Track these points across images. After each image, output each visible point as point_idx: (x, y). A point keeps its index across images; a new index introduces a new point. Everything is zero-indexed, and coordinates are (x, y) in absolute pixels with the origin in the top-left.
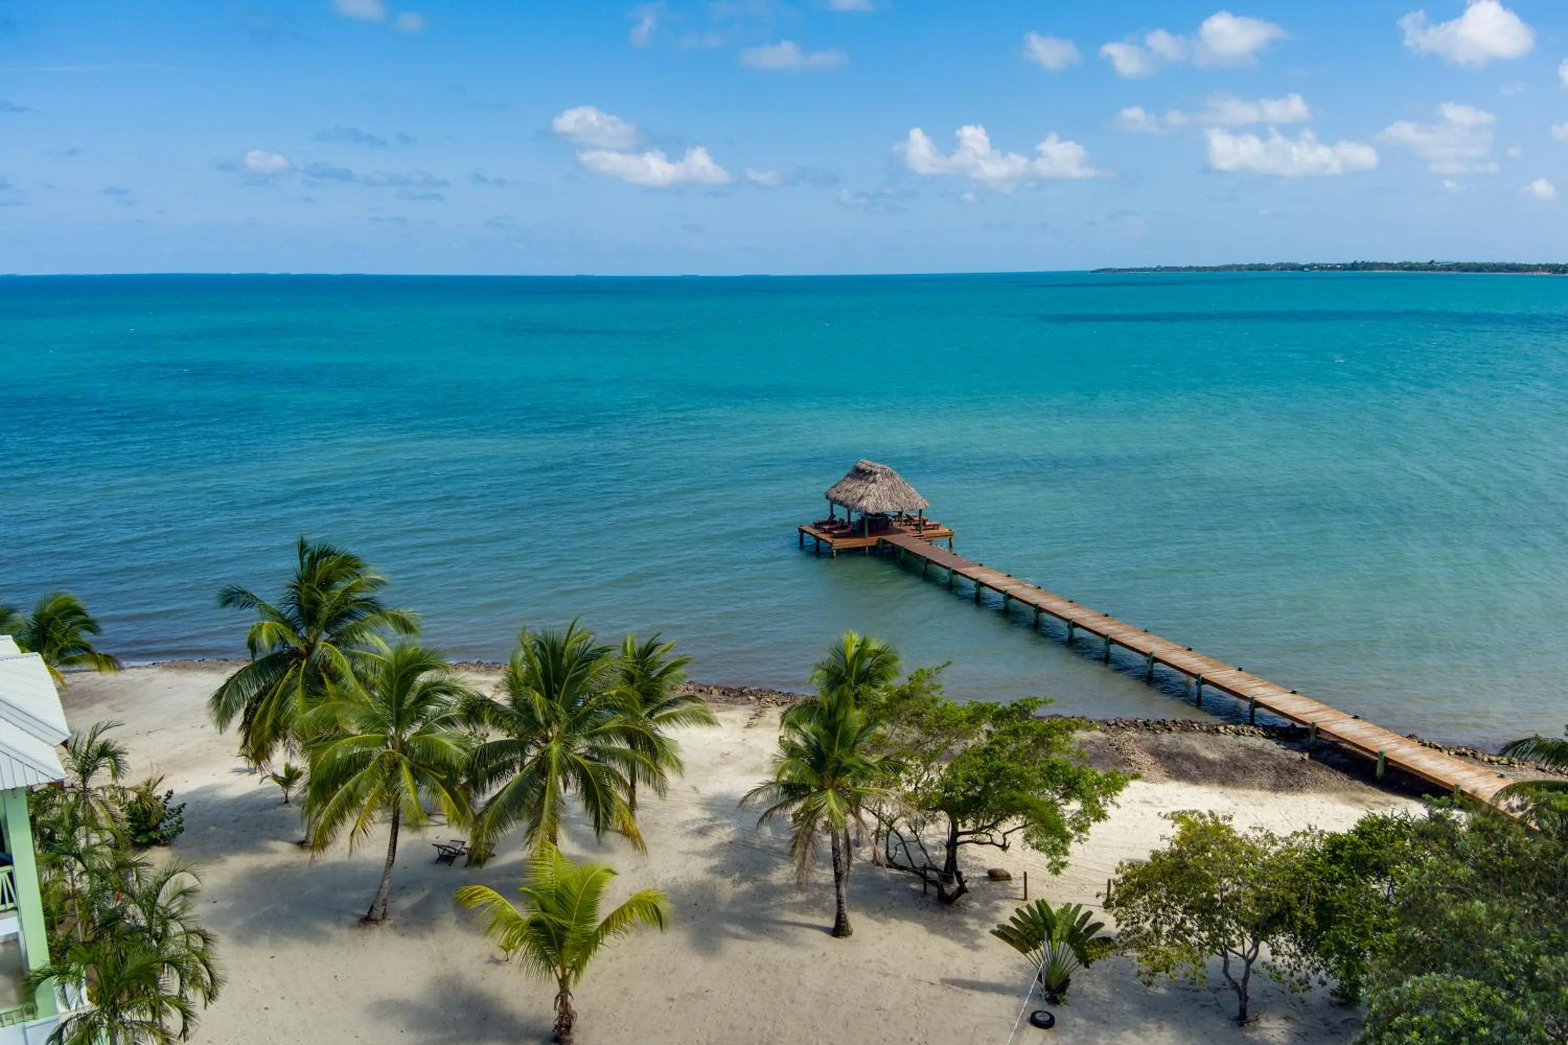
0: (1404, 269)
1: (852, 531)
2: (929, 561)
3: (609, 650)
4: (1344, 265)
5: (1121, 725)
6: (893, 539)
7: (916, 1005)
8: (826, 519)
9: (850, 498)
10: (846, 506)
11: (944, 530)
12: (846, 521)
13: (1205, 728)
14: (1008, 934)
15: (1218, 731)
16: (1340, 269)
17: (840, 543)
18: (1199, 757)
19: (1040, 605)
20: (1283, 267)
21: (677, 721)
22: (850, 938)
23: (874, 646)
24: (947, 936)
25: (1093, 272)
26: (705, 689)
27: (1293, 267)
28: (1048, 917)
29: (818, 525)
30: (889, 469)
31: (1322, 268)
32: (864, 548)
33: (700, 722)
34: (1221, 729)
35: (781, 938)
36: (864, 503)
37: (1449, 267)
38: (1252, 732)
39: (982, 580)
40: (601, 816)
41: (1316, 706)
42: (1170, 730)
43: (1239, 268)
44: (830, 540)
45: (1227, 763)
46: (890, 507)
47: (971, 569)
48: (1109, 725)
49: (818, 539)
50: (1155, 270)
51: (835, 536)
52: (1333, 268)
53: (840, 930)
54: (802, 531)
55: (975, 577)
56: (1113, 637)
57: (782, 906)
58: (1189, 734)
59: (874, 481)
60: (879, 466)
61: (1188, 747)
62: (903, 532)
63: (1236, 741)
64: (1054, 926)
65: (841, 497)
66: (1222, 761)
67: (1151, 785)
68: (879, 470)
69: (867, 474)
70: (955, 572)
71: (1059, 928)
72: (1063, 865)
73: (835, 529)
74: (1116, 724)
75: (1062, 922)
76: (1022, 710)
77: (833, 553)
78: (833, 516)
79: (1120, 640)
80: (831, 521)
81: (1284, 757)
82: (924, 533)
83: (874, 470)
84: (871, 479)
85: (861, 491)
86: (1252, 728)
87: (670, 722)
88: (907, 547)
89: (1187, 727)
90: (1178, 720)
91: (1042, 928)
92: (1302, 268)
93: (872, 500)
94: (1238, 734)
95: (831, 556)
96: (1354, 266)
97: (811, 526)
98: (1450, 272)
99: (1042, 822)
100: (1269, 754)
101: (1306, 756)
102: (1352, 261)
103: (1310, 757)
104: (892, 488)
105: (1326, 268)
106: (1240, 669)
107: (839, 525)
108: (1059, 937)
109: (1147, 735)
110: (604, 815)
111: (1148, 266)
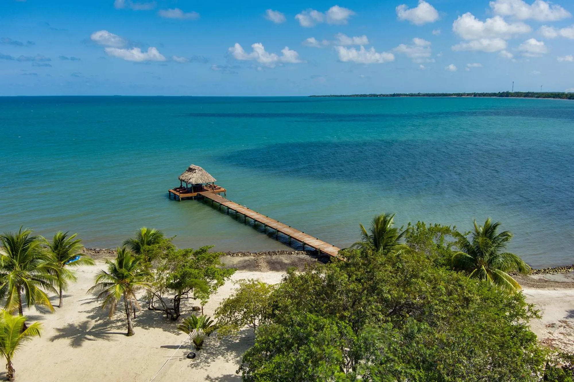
0: (410, 96)
1: (187, 191)
2: (213, 201)
3: (35, 238)
4: (391, 95)
5: (261, 254)
6: (203, 193)
7: (148, 356)
8: (179, 187)
9: (186, 179)
10: (185, 182)
11: (222, 189)
12: (186, 187)
13: (288, 253)
14: (182, 328)
15: (292, 253)
16: (389, 96)
17: (182, 196)
18: (282, 262)
19: (246, 215)
20: (371, 95)
21: (78, 264)
22: (133, 336)
23: (153, 232)
24: (169, 331)
25: (309, 97)
26: (111, 252)
27: (375, 95)
28: (195, 320)
29: (175, 190)
30: (201, 168)
31: (384, 96)
32: (192, 197)
33: (87, 264)
34: (293, 253)
35: (108, 338)
36: (191, 181)
37: (424, 95)
38: (302, 253)
39: (229, 207)
40: (30, 300)
41: (323, 243)
42: (276, 254)
43: (357, 96)
44: (178, 195)
45: (291, 264)
46: (201, 182)
47: (227, 203)
48: (257, 254)
49: (175, 194)
50: (329, 96)
51: (181, 193)
52: (387, 96)
53: (129, 334)
54: (170, 192)
55: (227, 206)
56: (266, 224)
57: (111, 327)
58: (282, 255)
59: (195, 172)
60: (197, 167)
61: (280, 259)
62: (207, 190)
63: (296, 256)
64: (197, 323)
65: (183, 178)
66: (289, 263)
67: (263, 273)
68: (197, 168)
69: (193, 170)
70: (221, 204)
71: (199, 324)
72: (206, 302)
73: (181, 190)
74: (259, 254)
75: (200, 322)
76: (203, 251)
77: (180, 199)
78: (181, 185)
79: (270, 225)
80: (181, 187)
81: (310, 260)
82: (215, 191)
83: (195, 168)
84: (194, 171)
85: (191, 176)
86: (302, 252)
87: (75, 265)
88: (206, 196)
89: (282, 253)
90: (280, 251)
91: (193, 325)
92: (377, 96)
93: (194, 179)
94: (298, 254)
95: (179, 200)
96: (394, 95)
97: (173, 190)
98: (424, 97)
99: (201, 288)
100: (306, 260)
101: (316, 260)
102: (393, 93)
103: (318, 260)
104: (202, 175)
105: (385, 96)
106: (303, 233)
107: (183, 189)
108: (199, 327)
109: (269, 257)
110: (31, 299)
111: (327, 95)
